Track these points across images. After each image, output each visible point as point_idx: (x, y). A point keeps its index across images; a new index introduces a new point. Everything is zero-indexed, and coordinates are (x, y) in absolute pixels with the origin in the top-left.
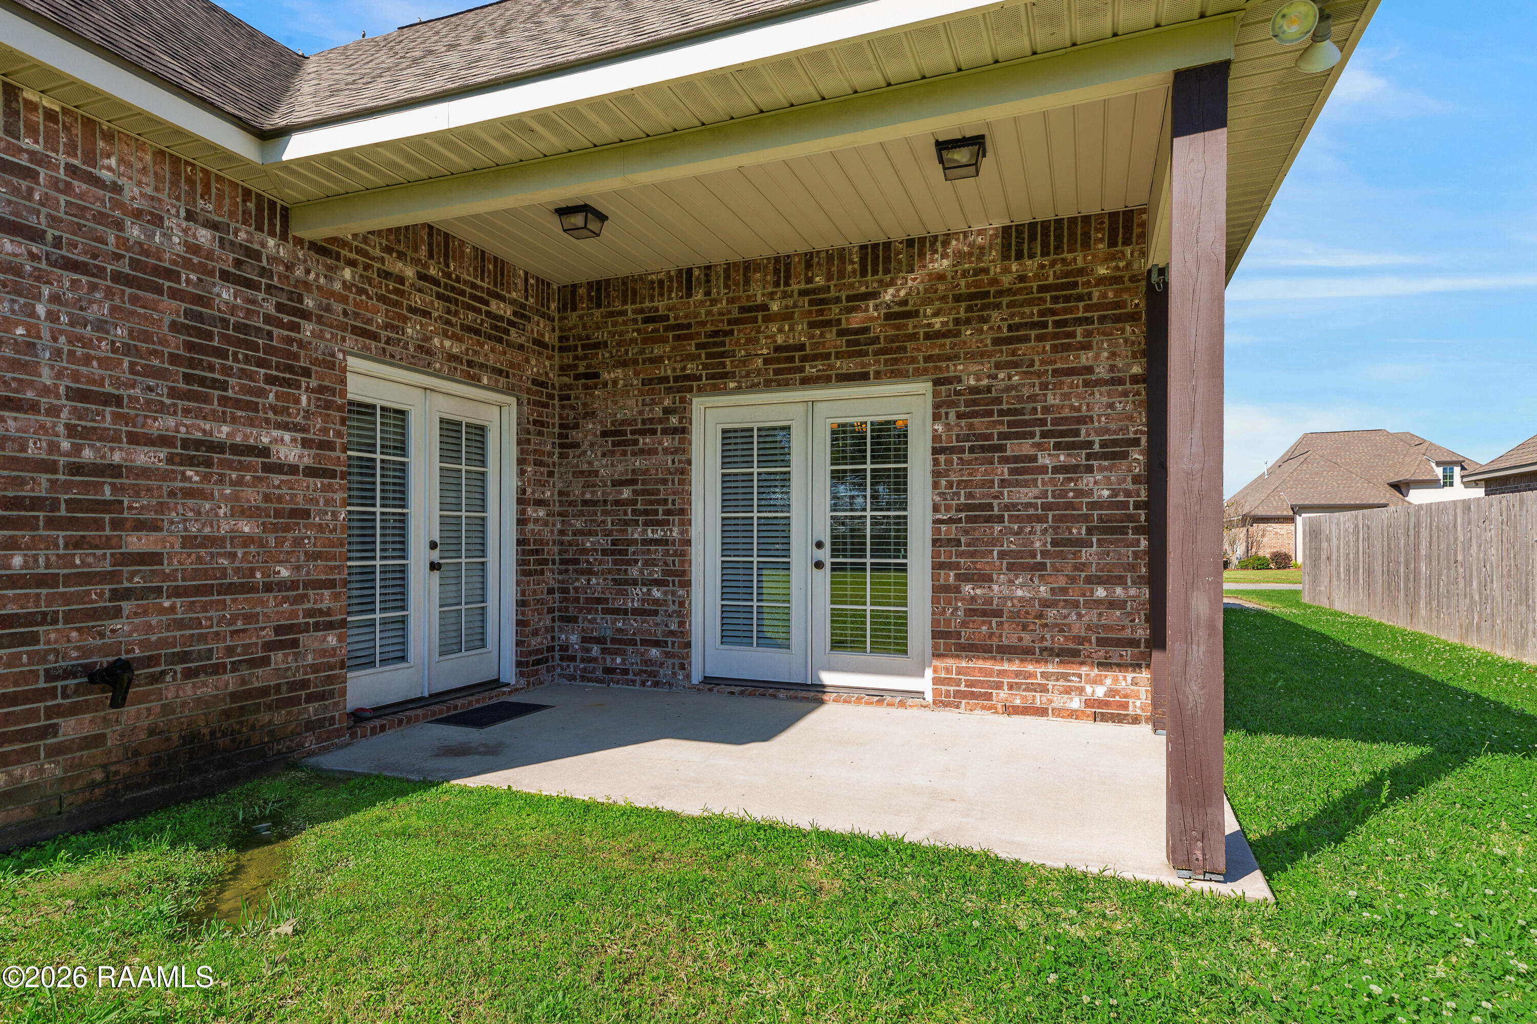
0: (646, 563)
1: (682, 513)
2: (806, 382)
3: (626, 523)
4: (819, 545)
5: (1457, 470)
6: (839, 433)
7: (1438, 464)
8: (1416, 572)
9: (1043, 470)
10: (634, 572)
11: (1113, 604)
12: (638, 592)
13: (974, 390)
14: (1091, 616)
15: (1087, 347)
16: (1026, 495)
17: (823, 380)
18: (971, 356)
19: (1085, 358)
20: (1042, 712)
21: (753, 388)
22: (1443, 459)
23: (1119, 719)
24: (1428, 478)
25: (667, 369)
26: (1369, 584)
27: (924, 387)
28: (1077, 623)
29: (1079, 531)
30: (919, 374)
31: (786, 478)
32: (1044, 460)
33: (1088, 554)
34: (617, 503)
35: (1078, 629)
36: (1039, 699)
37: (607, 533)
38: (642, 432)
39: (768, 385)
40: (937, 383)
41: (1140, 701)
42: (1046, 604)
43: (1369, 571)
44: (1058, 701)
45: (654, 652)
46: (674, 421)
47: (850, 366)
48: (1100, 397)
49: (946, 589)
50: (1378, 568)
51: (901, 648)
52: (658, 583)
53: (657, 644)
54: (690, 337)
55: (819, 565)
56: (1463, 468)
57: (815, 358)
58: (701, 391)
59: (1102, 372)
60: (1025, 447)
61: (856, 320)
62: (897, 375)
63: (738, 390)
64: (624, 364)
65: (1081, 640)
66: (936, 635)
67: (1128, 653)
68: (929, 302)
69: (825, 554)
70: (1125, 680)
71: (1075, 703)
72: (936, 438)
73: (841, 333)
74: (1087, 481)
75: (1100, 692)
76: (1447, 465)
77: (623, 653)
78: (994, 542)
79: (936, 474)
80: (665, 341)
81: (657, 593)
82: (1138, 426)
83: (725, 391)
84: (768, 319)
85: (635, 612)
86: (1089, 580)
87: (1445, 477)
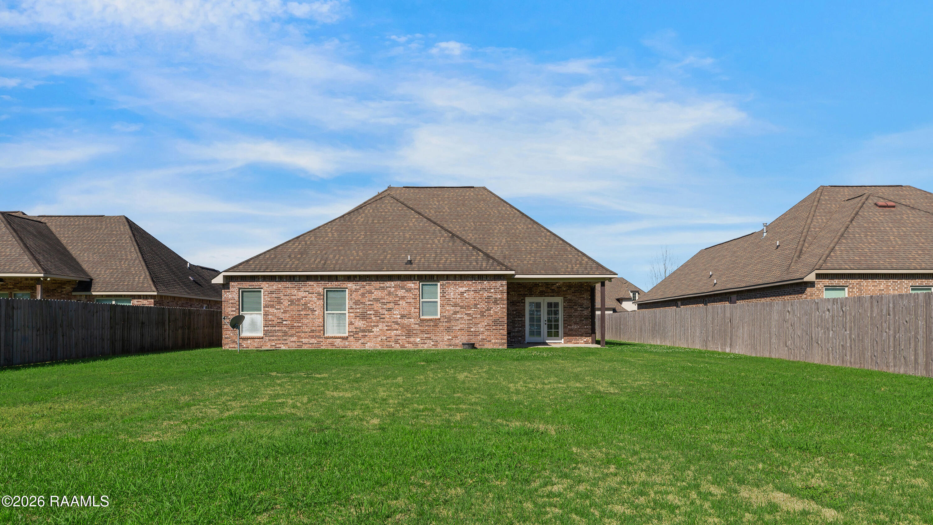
0: (519, 324)
1: (524, 316)
2: (545, 296)
3: (515, 317)
4: (546, 321)
5: (637, 294)
6: (548, 303)
7: (631, 292)
8: (621, 327)
9: (578, 310)
10: (516, 325)
11: (587, 328)
12: (517, 329)
13: (569, 299)
14: (584, 330)
15: (584, 294)
16: (576, 314)
17: (548, 296)
18: (569, 294)
19: (584, 296)
20: (578, 343)
21: (537, 297)
22: (633, 290)
23: (588, 343)
24: (628, 297)
25: (522, 293)
26: (612, 332)
27: (562, 298)
28: (583, 331)
29: (583, 319)
30: (562, 296)
31: (540, 311)
32: (579, 309)
33: (584, 322)
34: (513, 314)
35: (583, 332)
36: (578, 341)
37: (511, 319)
38: (518, 303)
39: (539, 296)
40: (564, 298)
41: (590, 341)
42: (579, 329)
43: (612, 328)
44: (580, 342)
45: (520, 338)
46: (523, 301)
47: (552, 294)
48: (585, 301)
49: (566, 327)
50: (614, 327)
51: (558, 336)
52: (520, 327)
53: (520, 337)
54: (526, 288)
55: (546, 324)
56: (639, 294)
57: (546, 293)
58: (528, 297)
59: (585, 298)
60: (576, 307)
61: (553, 288)
62: (559, 296)
63: (534, 297)
64: (514, 291)
65: (583, 333)
66: (564, 333)
67: (589, 335)
68: (563, 286)
69: (546, 322)
70: (588, 338)
71: (582, 342)
72: (564, 305)
73: (550, 289)
74: (584, 312)
75: (585, 340)
76: (634, 292)
77: (514, 339)
78: (572, 320)
79: (564, 311)
80: (521, 288)
81: (520, 329)
82: (590, 305)
83: (532, 297)
84: (539, 286)
85: (516, 332)
86: (584, 325)
87: (633, 297)
